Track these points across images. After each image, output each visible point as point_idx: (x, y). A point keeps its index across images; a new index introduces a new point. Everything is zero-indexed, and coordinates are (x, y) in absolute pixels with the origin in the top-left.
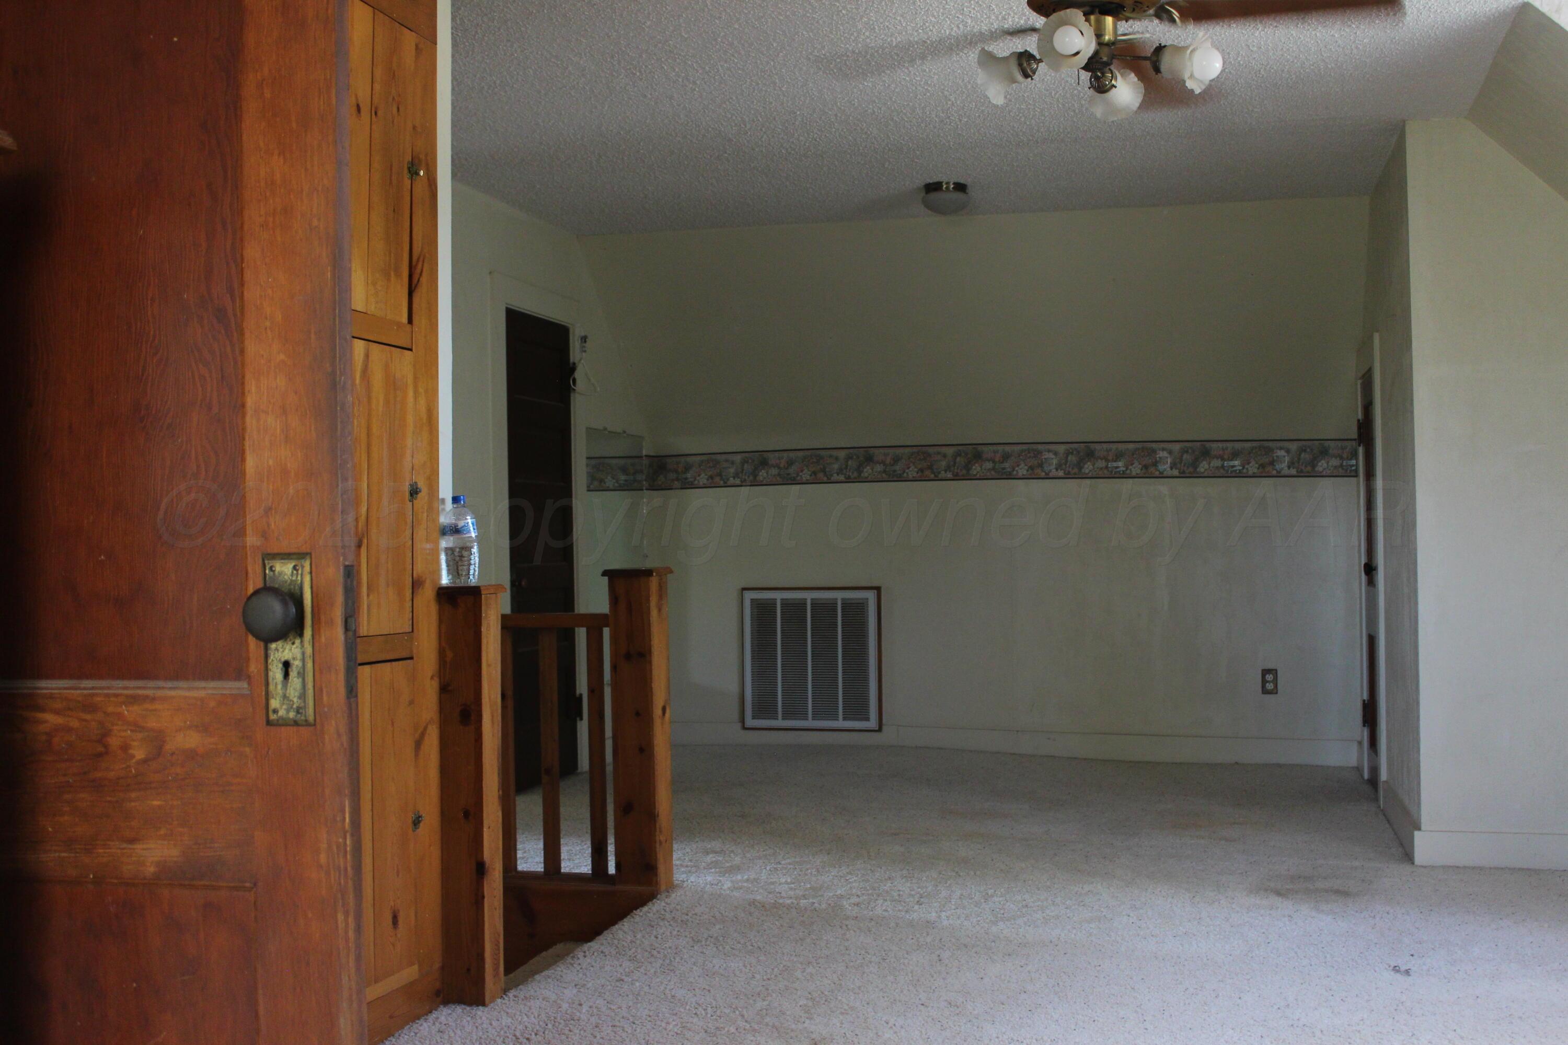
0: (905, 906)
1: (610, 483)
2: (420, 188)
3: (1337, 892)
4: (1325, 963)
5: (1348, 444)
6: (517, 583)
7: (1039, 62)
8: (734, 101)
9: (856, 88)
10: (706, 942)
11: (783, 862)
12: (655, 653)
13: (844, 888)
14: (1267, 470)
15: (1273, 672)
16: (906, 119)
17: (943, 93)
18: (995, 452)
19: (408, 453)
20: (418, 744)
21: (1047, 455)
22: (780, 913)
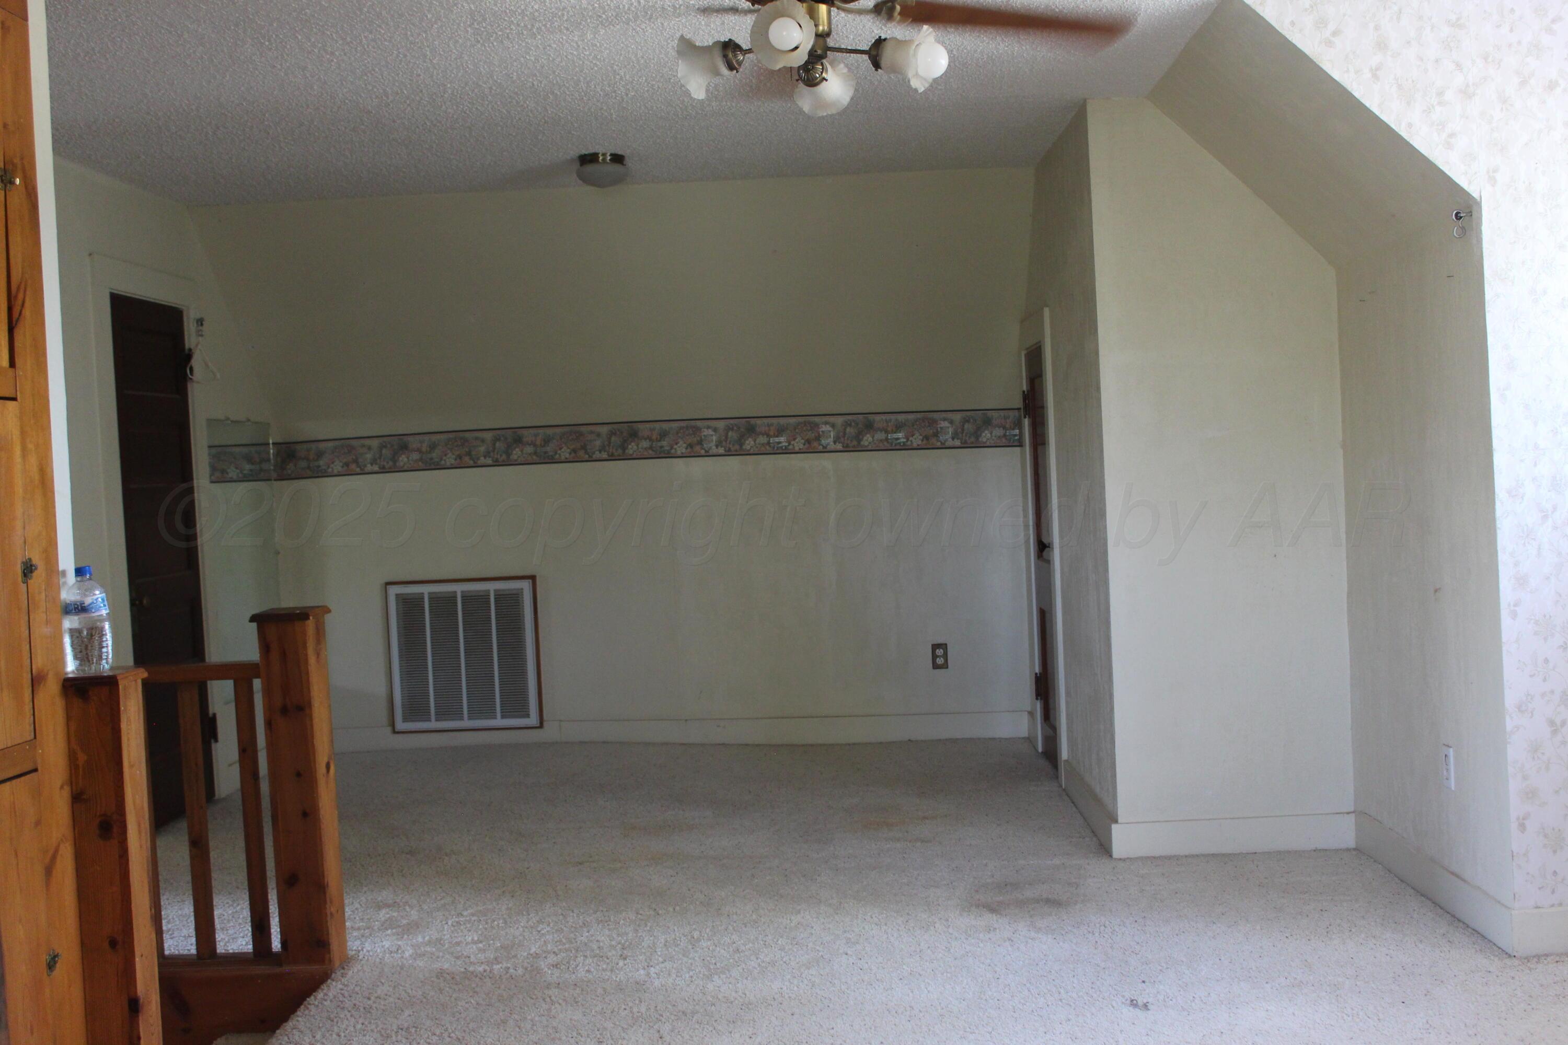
0: (608, 964)
1: (233, 473)
2: (17, 199)
3: (1048, 901)
4: (1061, 1000)
5: (1011, 413)
6: (137, 602)
7: (745, 54)
8: (377, 73)
9: (516, 61)
10: (397, 1036)
11: (465, 913)
12: (316, 705)
13: (538, 944)
14: (931, 442)
15: (944, 646)
16: (568, 93)
17: (612, 67)
18: (652, 430)
19: (19, 524)
20: (49, 871)
21: (706, 432)
22: (474, 985)
